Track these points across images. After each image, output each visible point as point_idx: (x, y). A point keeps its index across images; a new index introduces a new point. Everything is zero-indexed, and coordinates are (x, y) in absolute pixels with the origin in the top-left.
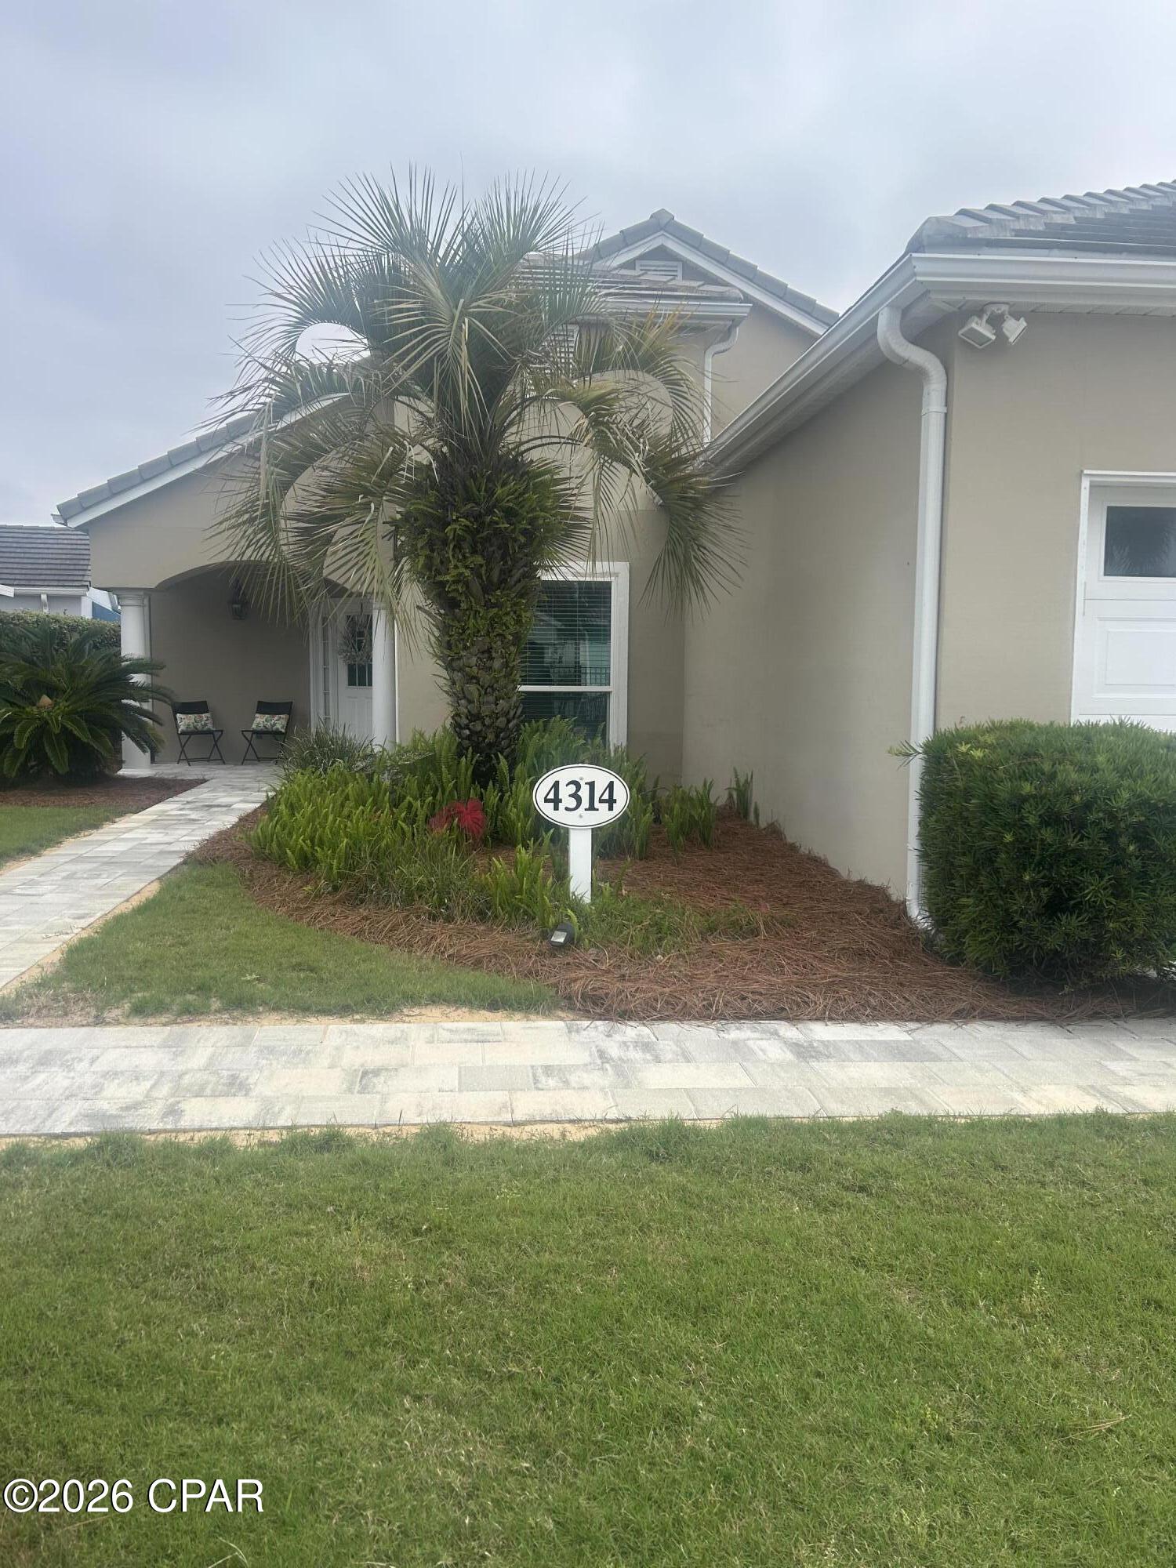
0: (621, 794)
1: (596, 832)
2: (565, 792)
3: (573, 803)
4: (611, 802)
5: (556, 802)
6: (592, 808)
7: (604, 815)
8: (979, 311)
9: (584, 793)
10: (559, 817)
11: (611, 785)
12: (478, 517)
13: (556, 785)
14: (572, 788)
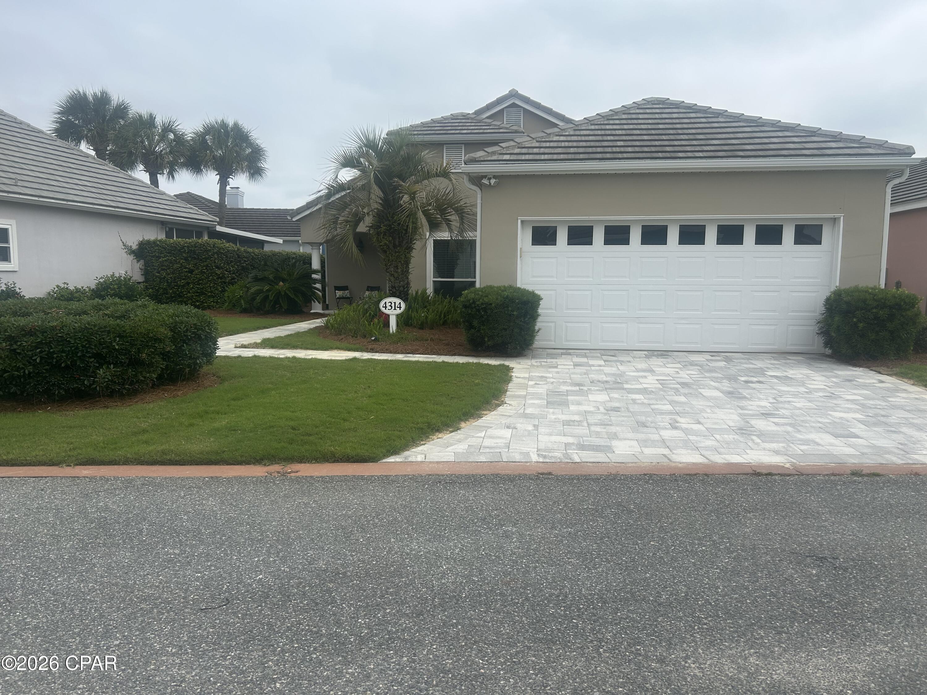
0: (403, 305)
1: (398, 316)
2: (388, 305)
3: (390, 308)
4: (400, 308)
5: (386, 307)
6: (395, 309)
7: (398, 311)
8: (485, 177)
9: (393, 305)
10: (387, 311)
11: (400, 303)
12: (390, 226)
13: (386, 303)
14: (390, 304)
